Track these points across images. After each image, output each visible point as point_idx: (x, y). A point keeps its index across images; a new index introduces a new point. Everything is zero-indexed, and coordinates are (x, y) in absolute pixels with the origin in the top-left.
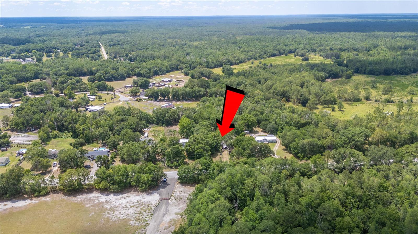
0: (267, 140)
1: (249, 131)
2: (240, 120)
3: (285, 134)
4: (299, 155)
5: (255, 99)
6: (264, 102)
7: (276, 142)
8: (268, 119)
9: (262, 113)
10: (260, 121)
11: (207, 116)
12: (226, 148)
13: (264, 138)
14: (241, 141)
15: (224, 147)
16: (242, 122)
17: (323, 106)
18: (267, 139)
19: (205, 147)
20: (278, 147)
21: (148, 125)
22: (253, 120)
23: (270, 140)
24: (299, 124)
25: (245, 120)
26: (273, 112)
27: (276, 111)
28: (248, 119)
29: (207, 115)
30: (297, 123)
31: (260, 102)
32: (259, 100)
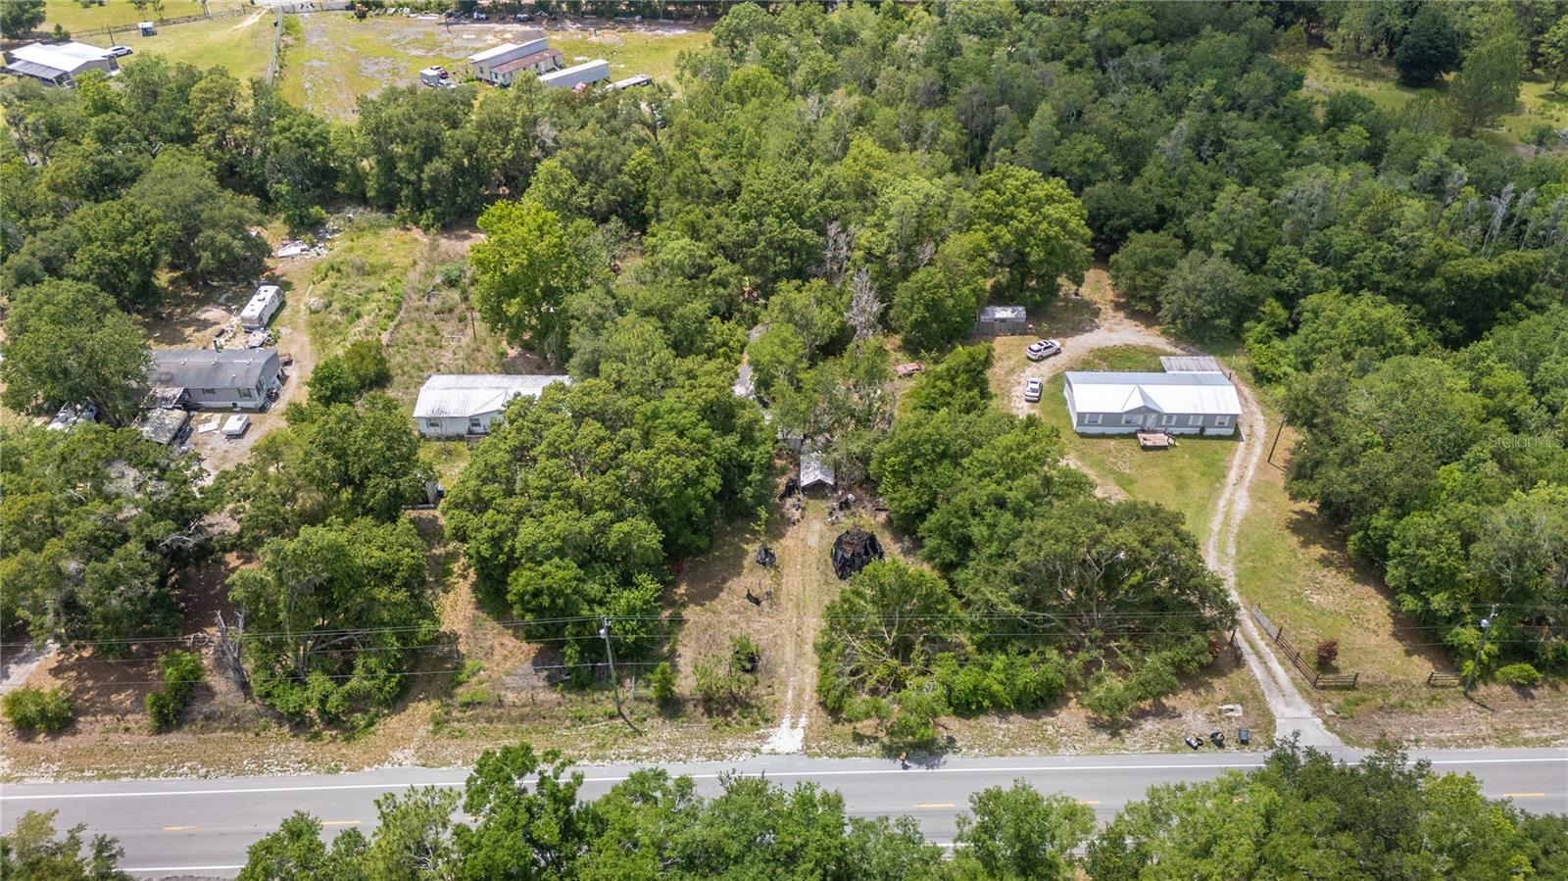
0: (1160, 415)
1: (1021, 311)
2: (966, 224)
3: (1335, 393)
4: (1466, 635)
5: (1093, 32)
6: (1154, 56)
7: (1236, 436)
8: (1182, 206)
9: (1133, 157)
10: (1114, 223)
11: (720, 172)
12: (817, 490)
13: (1136, 402)
14: (944, 455)
15: (806, 480)
16: (978, 236)
17: (1545, 88)
18: (1167, 408)
19: (602, 529)
20: (1253, 491)
21: (316, 210)
22: (1063, 224)
23: (1183, 419)
24: (1436, 283)
25: (998, 220)
26: (1219, 145)
27: (1243, 146)
28: (1023, 213)
29: (724, 162)
30: (1429, 272)
31: (1127, 56)
32: (1120, 37)
